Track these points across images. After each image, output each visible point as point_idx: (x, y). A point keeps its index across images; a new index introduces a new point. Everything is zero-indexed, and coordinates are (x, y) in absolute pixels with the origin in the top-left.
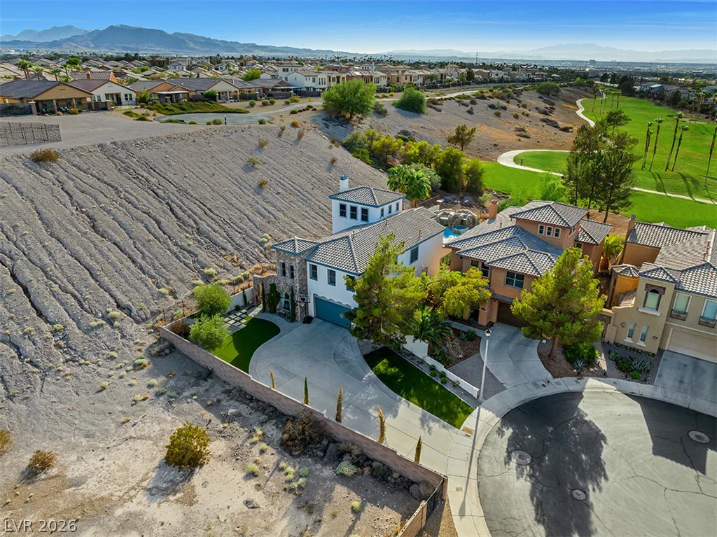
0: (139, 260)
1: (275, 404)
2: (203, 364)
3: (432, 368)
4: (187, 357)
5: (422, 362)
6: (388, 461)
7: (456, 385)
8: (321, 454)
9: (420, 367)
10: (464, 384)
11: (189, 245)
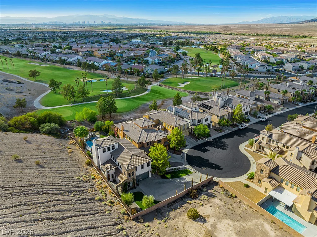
0: (85, 213)
1: (180, 197)
2: (154, 210)
3: (172, 169)
4: (148, 213)
5: (169, 170)
6: (205, 183)
7: (179, 168)
8: (199, 193)
9: (171, 171)
10: (181, 167)
11: (79, 197)
